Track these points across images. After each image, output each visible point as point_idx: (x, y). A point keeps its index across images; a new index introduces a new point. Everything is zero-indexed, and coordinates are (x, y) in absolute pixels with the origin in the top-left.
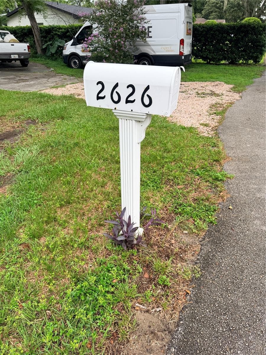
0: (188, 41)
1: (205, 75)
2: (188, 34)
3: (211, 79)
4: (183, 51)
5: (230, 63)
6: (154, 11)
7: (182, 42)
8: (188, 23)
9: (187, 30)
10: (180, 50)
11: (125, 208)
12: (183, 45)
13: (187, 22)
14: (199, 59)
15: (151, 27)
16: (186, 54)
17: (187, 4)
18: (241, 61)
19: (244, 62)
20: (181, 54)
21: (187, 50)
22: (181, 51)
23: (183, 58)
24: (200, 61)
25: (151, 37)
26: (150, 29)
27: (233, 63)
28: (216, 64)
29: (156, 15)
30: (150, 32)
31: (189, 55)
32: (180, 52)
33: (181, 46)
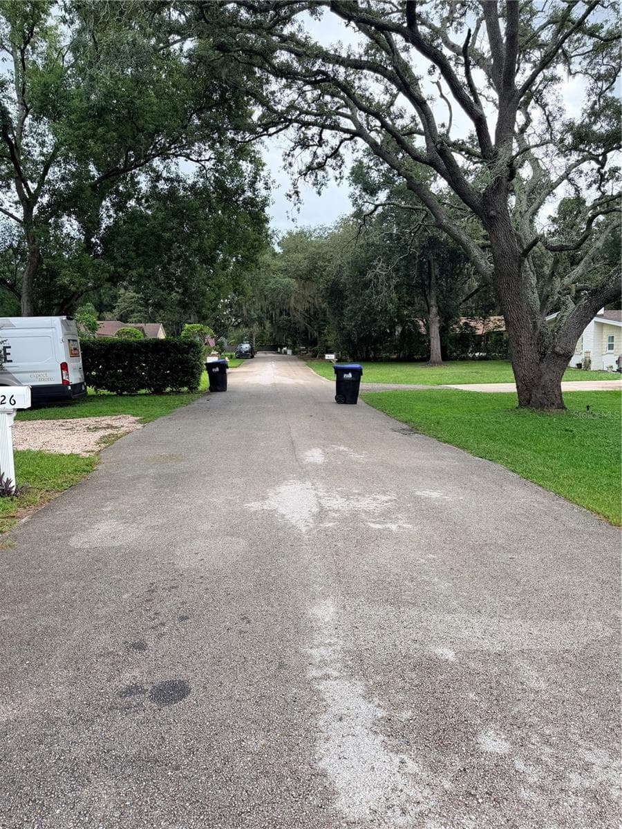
0: (76, 364)
1: (105, 409)
2: (73, 354)
3: (115, 413)
4: (68, 378)
5: (153, 393)
6: (13, 325)
7: (64, 367)
8: (71, 342)
9: (71, 351)
10: (62, 377)
11: (4, 473)
12: (67, 370)
13: (69, 340)
14: (104, 389)
15: (10, 347)
16: (73, 383)
17: (64, 318)
18: (168, 389)
19: (174, 390)
20: (66, 383)
21: (75, 377)
22: (64, 378)
23: (70, 388)
24: (106, 392)
25: (11, 361)
26: (8, 351)
27: (159, 391)
28: (131, 395)
29: (16, 330)
30: (9, 354)
31: (81, 384)
32: (63, 380)
33: (64, 372)
